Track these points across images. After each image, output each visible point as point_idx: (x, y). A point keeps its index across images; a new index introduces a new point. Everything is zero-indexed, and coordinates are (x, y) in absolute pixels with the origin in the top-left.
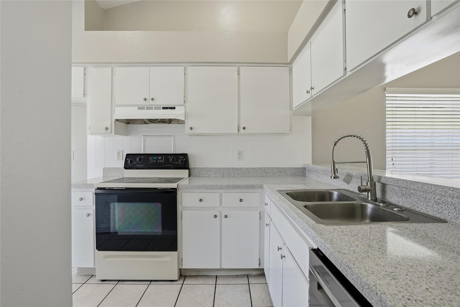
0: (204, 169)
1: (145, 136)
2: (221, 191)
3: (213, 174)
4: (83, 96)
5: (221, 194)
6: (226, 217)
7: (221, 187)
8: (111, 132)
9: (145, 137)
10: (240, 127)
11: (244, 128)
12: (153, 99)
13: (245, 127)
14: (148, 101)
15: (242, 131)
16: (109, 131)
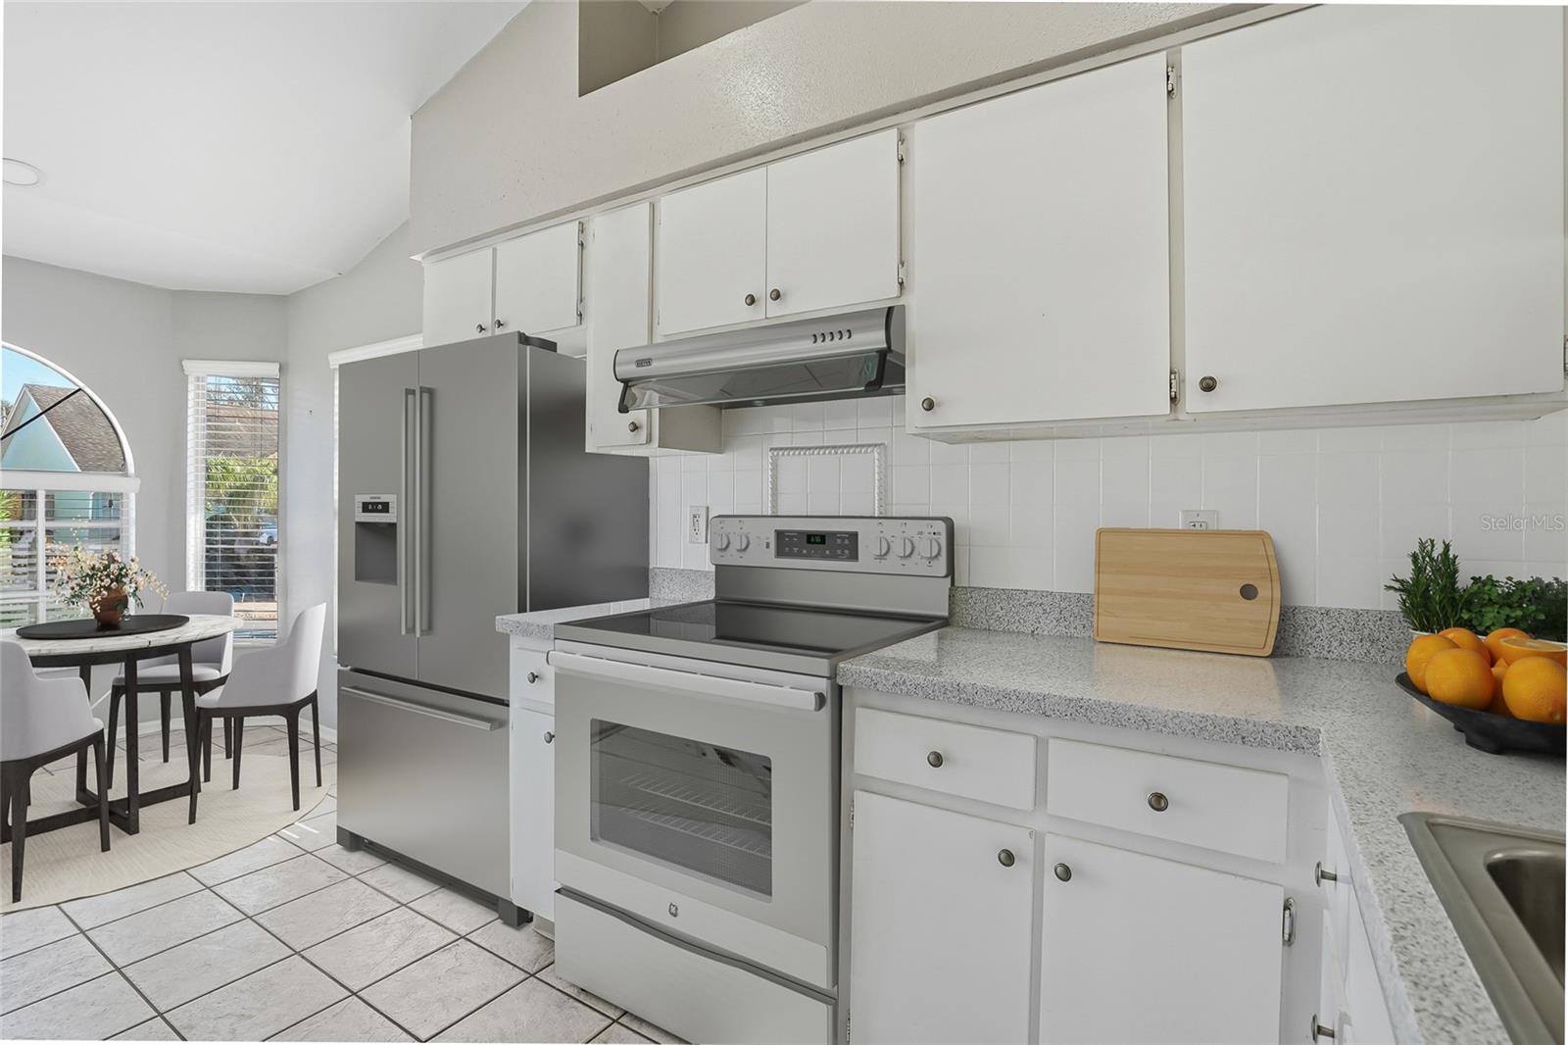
0: (1009, 595)
1: (776, 449)
2: (1042, 728)
3: (1055, 623)
4: (575, 318)
5: (1041, 744)
6: (1065, 874)
7: (1041, 707)
8: (649, 440)
9: (778, 454)
10: (1182, 381)
11: (1208, 385)
12: (777, 295)
13: (1212, 379)
14: (760, 305)
15: (1194, 400)
16: (643, 435)
